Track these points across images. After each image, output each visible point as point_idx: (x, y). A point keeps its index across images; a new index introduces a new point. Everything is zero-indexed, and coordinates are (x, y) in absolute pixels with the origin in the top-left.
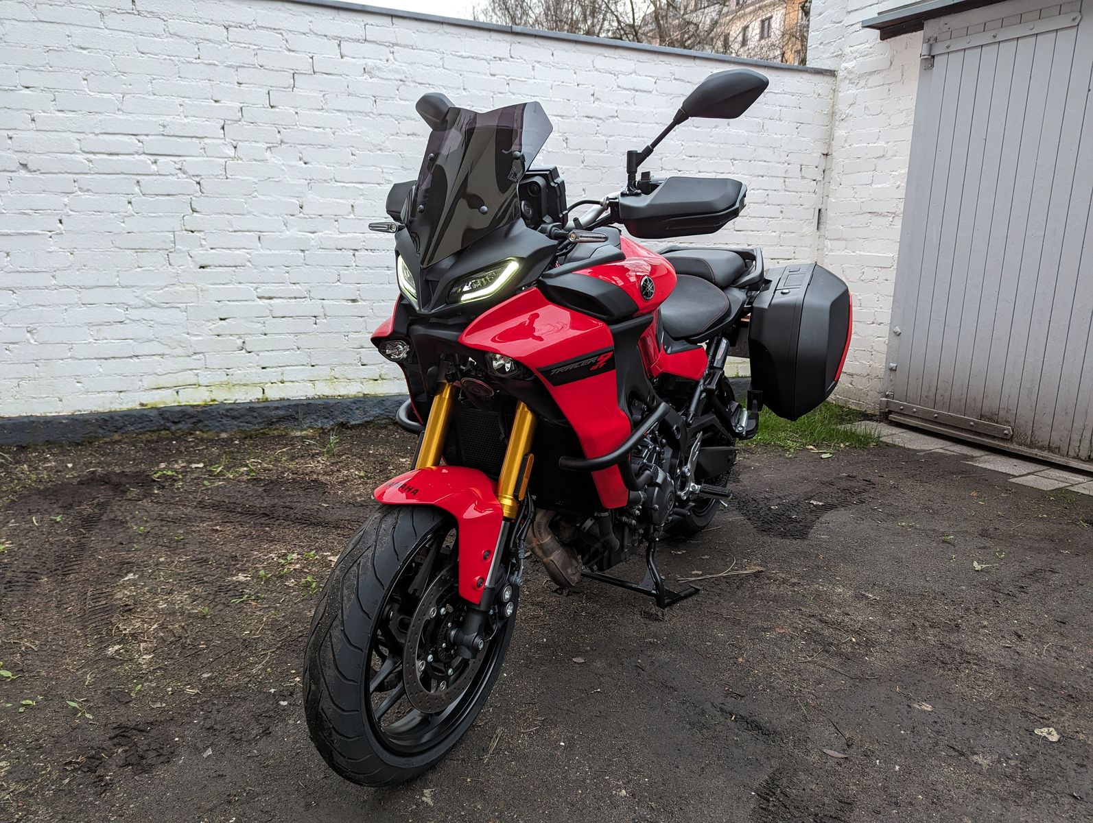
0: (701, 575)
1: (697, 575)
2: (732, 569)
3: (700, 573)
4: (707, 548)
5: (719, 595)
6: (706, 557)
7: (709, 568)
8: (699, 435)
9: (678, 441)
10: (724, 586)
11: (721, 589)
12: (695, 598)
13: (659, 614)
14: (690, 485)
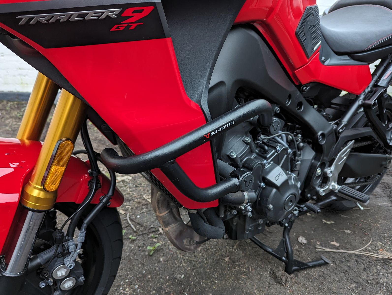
0: (337, 248)
1: (334, 247)
2: (366, 250)
3: (337, 245)
4: (352, 223)
5: (345, 272)
6: (348, 231)
7: (347, 242)
8: (350, 143)
9: (321, 146)
10: (352, 264)
11: (349, 266)
12: (323, 269)
13: (284, 279)
14: (331, 184)
